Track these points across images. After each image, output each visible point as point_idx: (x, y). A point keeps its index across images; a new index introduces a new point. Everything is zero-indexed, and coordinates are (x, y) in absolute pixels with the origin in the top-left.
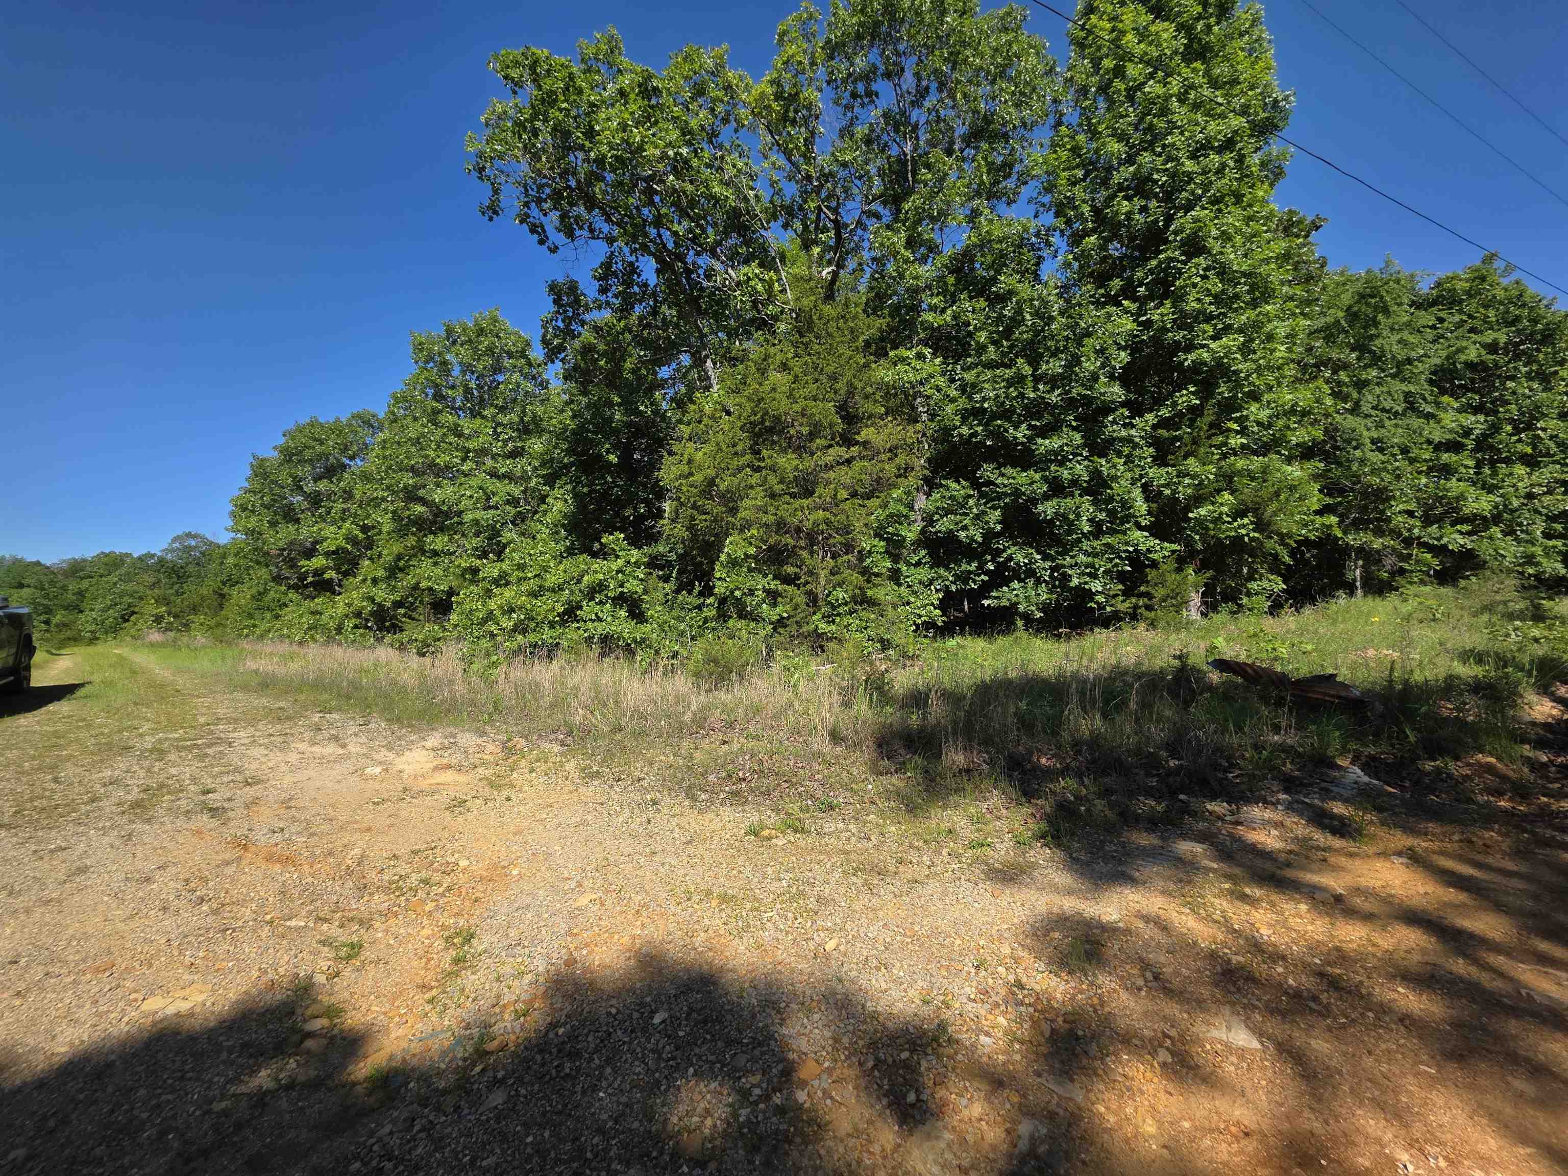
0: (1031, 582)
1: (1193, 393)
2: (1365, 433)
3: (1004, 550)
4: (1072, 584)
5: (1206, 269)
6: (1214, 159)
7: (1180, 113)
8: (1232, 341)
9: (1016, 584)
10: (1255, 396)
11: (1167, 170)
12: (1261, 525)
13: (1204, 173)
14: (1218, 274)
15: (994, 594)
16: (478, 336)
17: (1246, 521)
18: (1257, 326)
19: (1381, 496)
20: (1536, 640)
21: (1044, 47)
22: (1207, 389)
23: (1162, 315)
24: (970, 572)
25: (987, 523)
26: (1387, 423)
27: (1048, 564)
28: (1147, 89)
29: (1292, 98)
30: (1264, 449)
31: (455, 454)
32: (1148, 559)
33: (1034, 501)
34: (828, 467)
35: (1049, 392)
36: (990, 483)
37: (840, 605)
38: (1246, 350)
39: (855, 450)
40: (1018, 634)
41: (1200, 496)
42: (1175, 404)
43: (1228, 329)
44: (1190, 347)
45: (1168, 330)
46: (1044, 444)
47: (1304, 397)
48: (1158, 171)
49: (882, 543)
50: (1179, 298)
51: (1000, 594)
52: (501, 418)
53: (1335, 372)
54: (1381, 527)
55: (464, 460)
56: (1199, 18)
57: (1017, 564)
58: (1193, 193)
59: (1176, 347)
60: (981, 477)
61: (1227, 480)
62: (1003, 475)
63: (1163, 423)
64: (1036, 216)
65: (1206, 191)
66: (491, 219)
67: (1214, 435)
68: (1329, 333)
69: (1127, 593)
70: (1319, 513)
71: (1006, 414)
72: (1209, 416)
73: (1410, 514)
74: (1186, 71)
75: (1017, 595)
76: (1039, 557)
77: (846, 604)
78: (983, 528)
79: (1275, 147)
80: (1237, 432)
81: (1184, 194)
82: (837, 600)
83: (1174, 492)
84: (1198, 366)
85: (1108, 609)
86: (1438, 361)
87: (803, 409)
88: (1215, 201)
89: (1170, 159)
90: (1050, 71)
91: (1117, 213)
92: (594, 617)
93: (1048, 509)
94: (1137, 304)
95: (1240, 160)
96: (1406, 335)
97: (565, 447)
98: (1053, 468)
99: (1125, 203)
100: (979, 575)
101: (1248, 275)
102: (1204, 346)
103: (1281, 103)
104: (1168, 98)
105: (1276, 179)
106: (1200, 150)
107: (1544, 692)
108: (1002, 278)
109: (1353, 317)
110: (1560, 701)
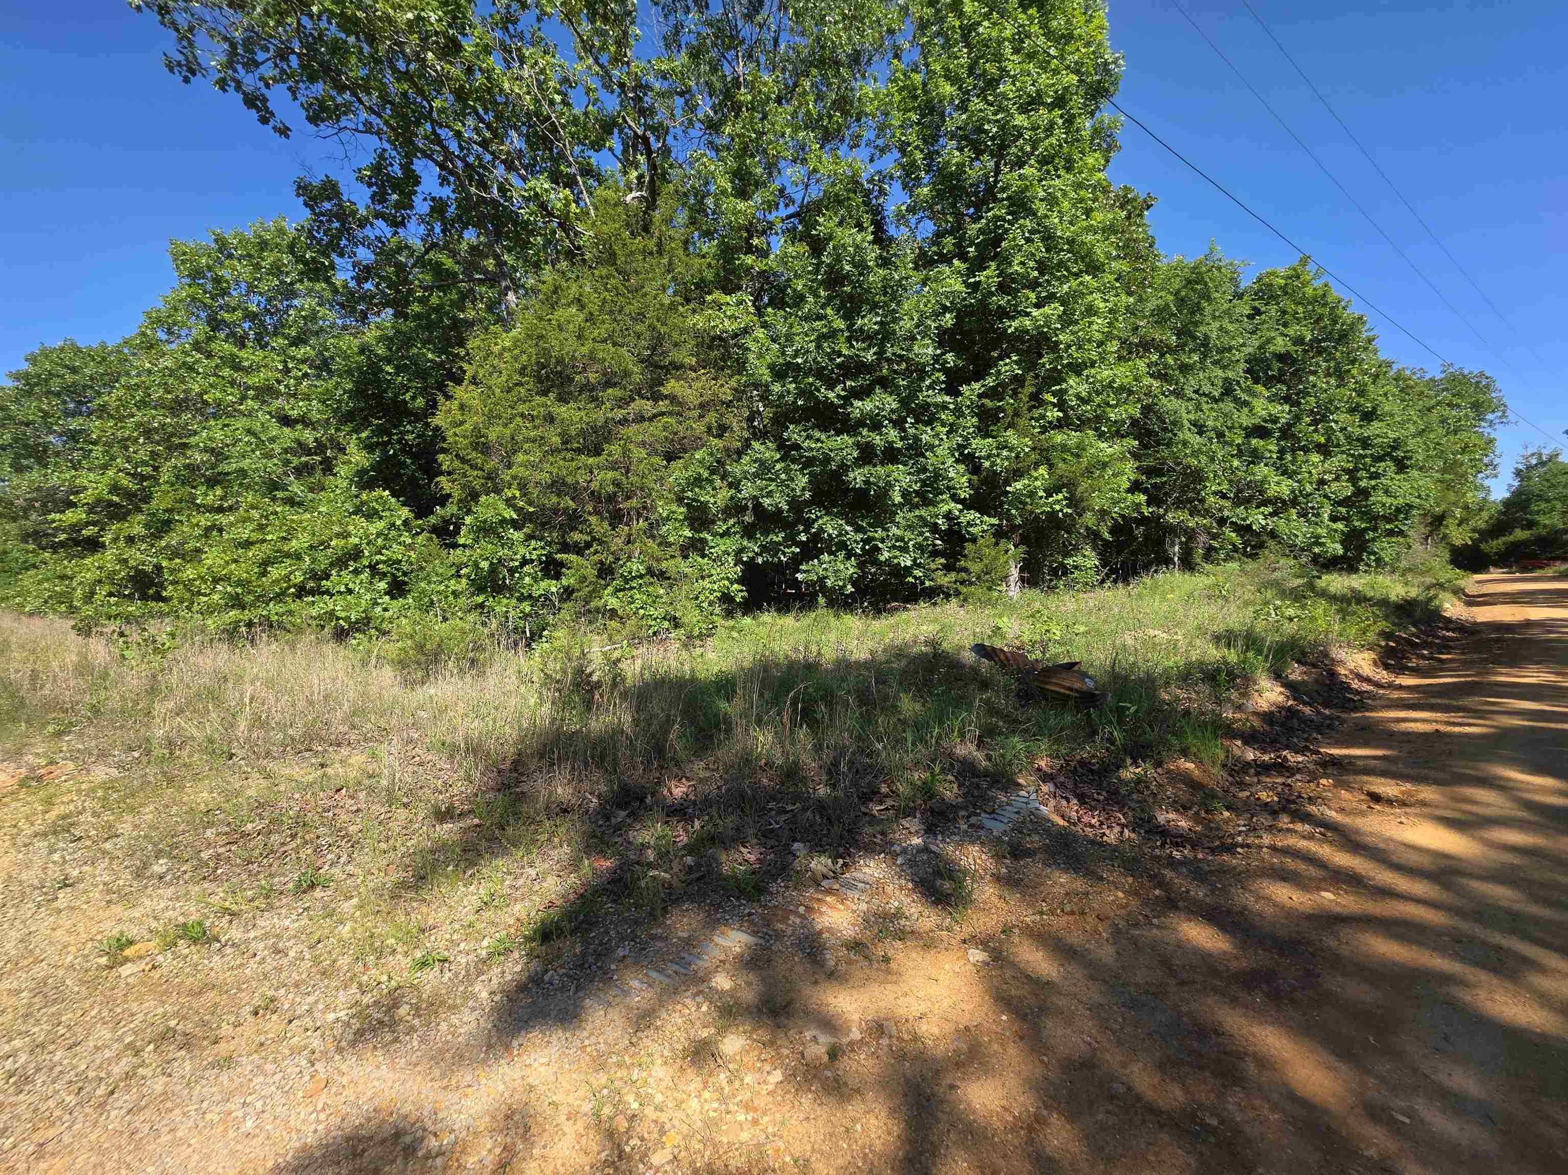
0: (841, 555)
1: (1016, 362)
2: (1186, 416)
3: (815, 521)
4: (882, 558)
5: (1032, 232)
6: (1043, 116)
7: (1013, 63)
8: (1053, 310)
9: (825, 557)
10: (1077, 369)
11: (997, 121)
12: (1072, 501)
13: (1034, 129)
14: (1043, 239)
15: (803, 567)
16: (262, 250)
17: (1060, 496)
18: (1076, 295)
19: (1197, 477)
22: (1030, 360)
23: (988, 277)
24: (779, 544)
25: (793, 490)
26: (1205, 407)
27: (859, 536)
28: (981, 30)
29: (1121, 62)
30: (1082, 424)
31: (230, 390)
32: (968, 532)
33: (844, 468)
34: (624, 422)
35: (864, 349)
36: (797, 447)
37: (634, 578)
38: (1067, 320)
39: (663, 405)
40: (819, 611)
41: (1018, 470)
42: (999, 373)
43: (1051, 297)
44: (1014, 314)
45: (993, 294)
46: (861, 407)
47: (1122, 374)
48: (989, 122)
49: (682, 510)
50: (1004, 260)
51: (810, 567)
52: (293, 351)
53: (1162, 355)
54: (1195, 505)
55: (243, 398)
57: (830, 535)
58: (1021, 149)
59: (1003, 313)
60: (788, 439)
61: (1045, 455)
62: (809, 437)
63: (993, 393)
64: (872, 160)
65: (1034, 148)
66: (187, 80)
67: (1034, 407)
68: (1161, 316)
69: (948, 568)
70: (1130, 491)
71: (819, 373)
72: (1029, 389)
73: (1224, 496)
74: (1022, 18)
75: (825, 569)
76: (848, 528)
77: (641, 576)
78: (788, 496)
79: (1106, 115)
80: (1054, 405)
81: (1014, 150)
82: (630, 572)
83: (993, 464)
84: (1021, 334)
85: (927, 583)
86: (1250, 350)
87: (591, 352)
88: (1044, 161)
89: (1001, 109)
91: (948, 163)
93: (857, 477)
94: (967, 265)
95: (1069, 121)
96: (1226, 323)
98: (865, 432)
99: (957, 154)
100: (789, 547)
101: (1071, 242)
102: (1028, 314)
103: (1112, 66)
104: (1000, 43)
105: (1110, 148)
106: (1030, 104)
107: (1278, 676)
108: (821, 220)
109: (1181, 301)
110: (1290, 685)
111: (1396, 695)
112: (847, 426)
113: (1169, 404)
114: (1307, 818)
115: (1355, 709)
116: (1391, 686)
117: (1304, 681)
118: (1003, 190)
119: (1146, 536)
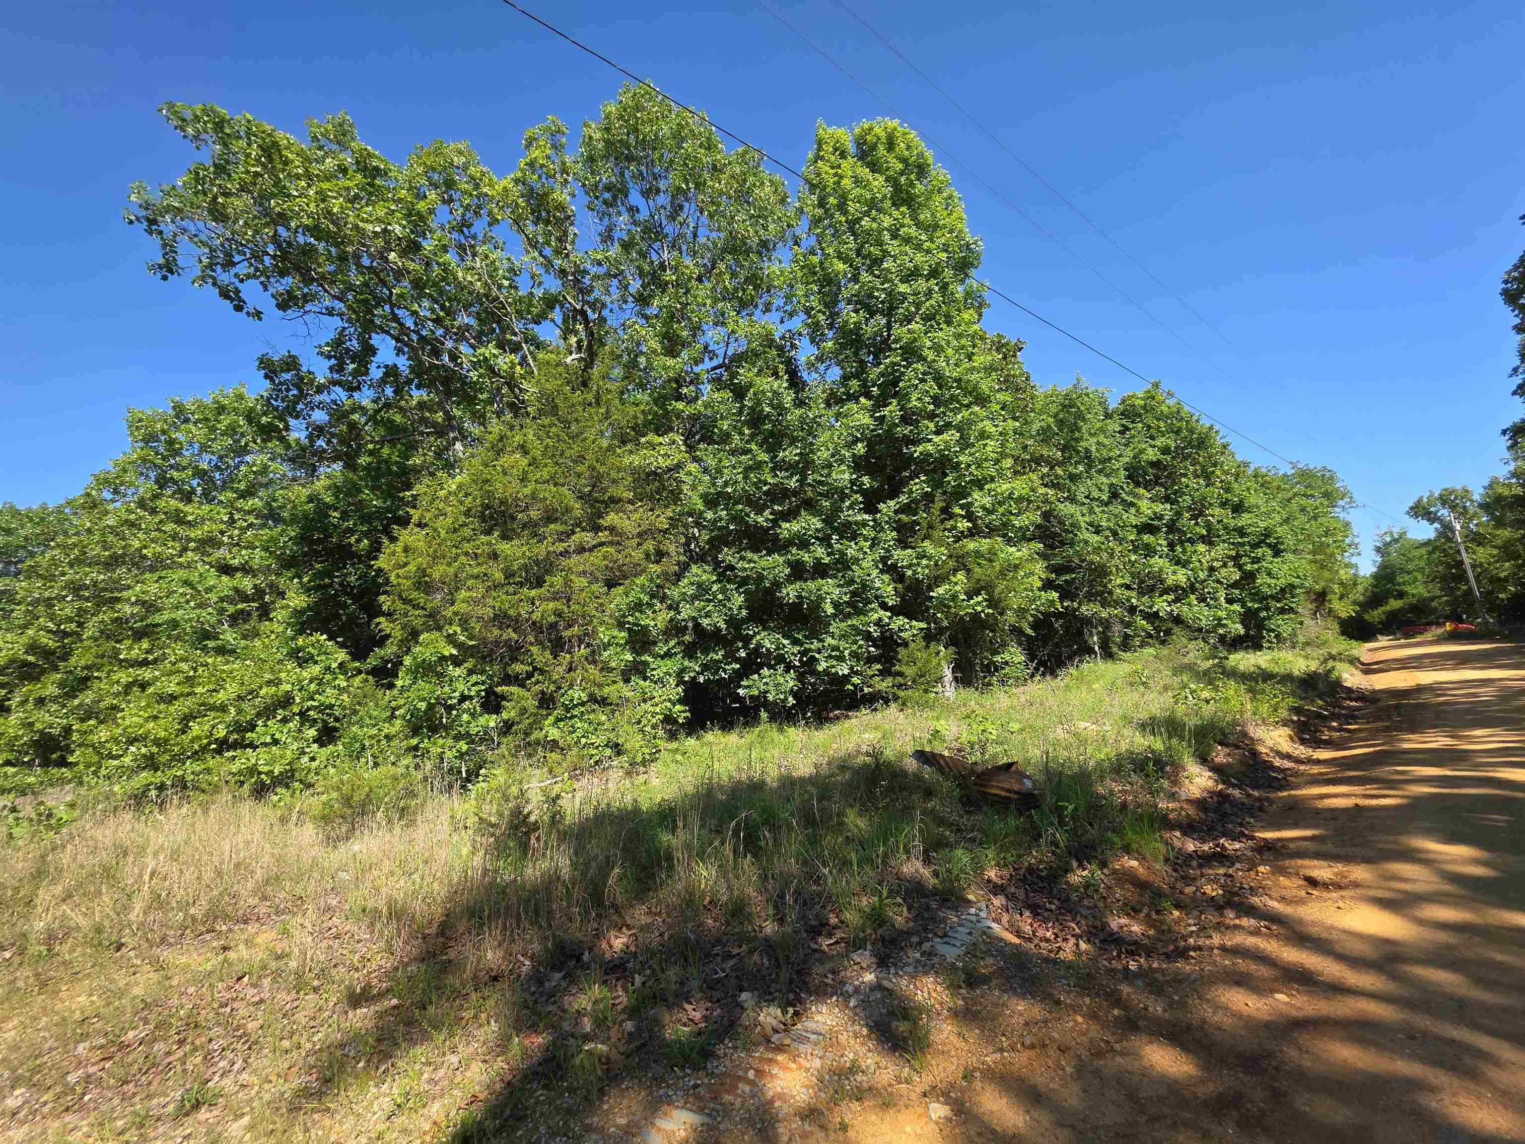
0: (781, 668)
1: (924, 482)
2: (1080, 518)
3: (752, 637)
4: (820, 669)
5: (924, 374)
6: (922, 285)
7: (893, 247)
8: (952, 436)
9: (765, 671)
10: (979, 484)
11: (884, 289)
12: (992, 602)
13: (915, 294)
14: (934, 379)
15: (744, 683)
16: (219, 414)
17: (980, 598)
18: (970, 423)
19: (1101, 572)
20: (1207, 702)
21: (783, 184)
22: (936, 479)
23: (891, 412)
24: (720, 661)
25: (730, 609)
26: (1097, 510)
27: (796, 649)
28: (863, 223)
29: (980, 243)
30: (991, 531)
32: (900, 637)
33: (777, 585)
34: (565, 553)
35: (787, 478)
36: (731, 568)
37: (575, 706)
38: (965, 444)
39: (603, 536)
40: (761, 727)
41: (939, 576)
42: (910, 491)
43: (948, 425)
44: (916, 442)
45: (897, 425)
46: (788, 529)
47: (1020, 486)
48: (878, 290)
49: (623, 634)
50: (902, 397)
51: (751, 683)
52: (240, 503)
53: (1052, 468)
54: (1104, 597)
55: (185, 549)
56: (902, 173)
57: (768, 650)
58: (907, 310)
59: (905, 441)
60: (723, 561)
61: (961, 562)
62: (742, 558)
63: (905, 509)
64: (782, 322)
65: (918, 308)
66: (165, 278)
67: (945, 519)
68: (1045, 435)
69: (884, 673)
70: (1043, 589)
71: (749, 501)
72: (939, 504)
73: (1128, 587)
74: (896, 213)
75: (766, 684)
76: (786, 642)
77: (583, 704)
78: (725, 615)
79: (974, 281)
80: (963, 517)
81: (901, 310)
82: (572, 700)
83: (915, 573)
84: (926, 457)
85: (866, 690)
86: (1127, 460)
87: (533, 493)
88: (928, 318)
89: (886, 280)
90: (783, 201)
91: (847, 322)
93: (790, 592)
94: (872, 402)
95: (944, 287)
96: (1101, 438)
98: (794, 550)
99: (854, 315)
100: (730, 664)
101: (958, 380)
102: (930, 441)
103: (973, 246)
104: (880, 232)
105: (981, 306)
106: (911, 276)
107: (1204, 759)
108: (741, 371)
109: (1061, 423)
110: (1217, 769)
111: (1315, 770)
112: (776, 546)
113: (1066, 509)
114: (1251, 911)
115: (1281, 788)
116: (1310, 761)
117: (1229, 765)
118: (896, 341)
119: (1067, 628)
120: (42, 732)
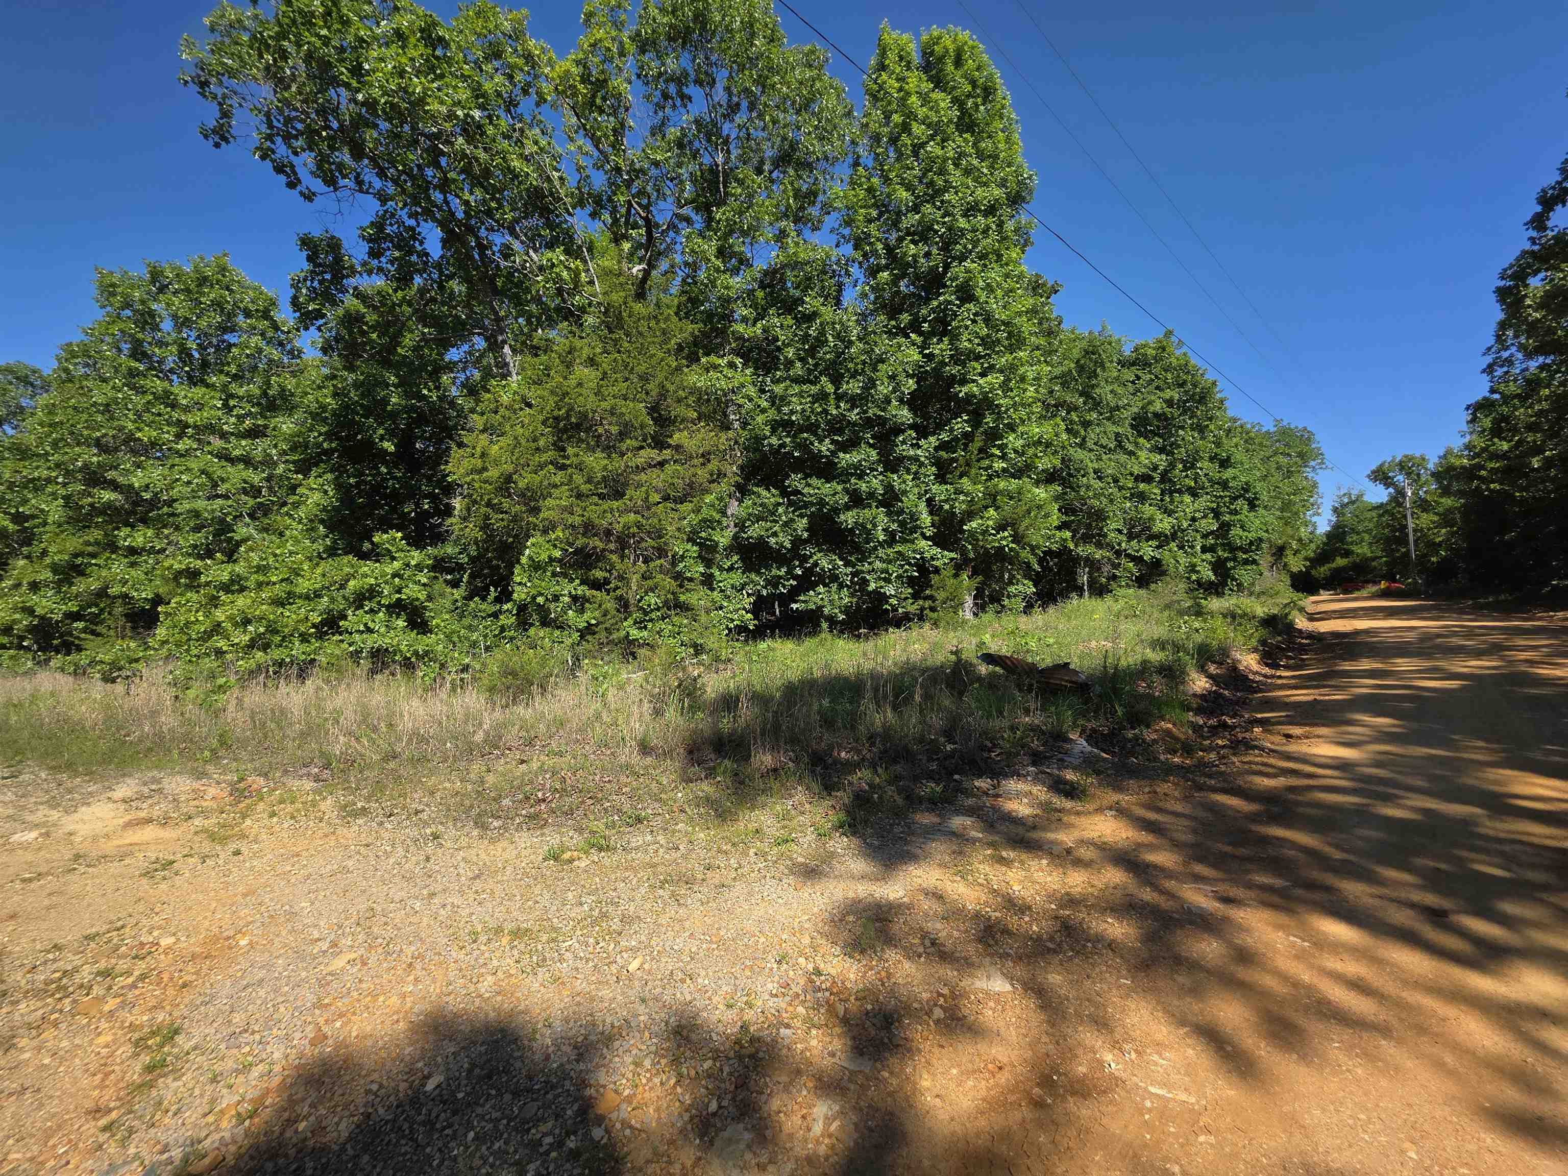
0: (834, 587)
1: (966, 421)
2: (1090, 464)
3: (811, 557)
4: (870, 589)
5: (975, 314)
6: (980, 221)
7: (955, 176)
8: (995, 379)
9: (821, 589)
10: (1012, 428)
11: (944, 223)
12: (1017, 538)
13: (974, 231)
14: (985, 320)
15: (801, 598)
17: (1006, 534)
18: (1012, 368)
19: (1100, 516)
20: (1197, 631)
21: (844, 90)
22: (976, 419)
23: (942, 350)
24: (780, 577)
25: (795, 530)
26: (1104, 457)
27: (849, 570)
28: (929, 149)
30: (1018, 474)
31: (166, 429)
32: (932, 566)
33: (836, 511)
34: (639, 469)
35: (849, 410)
36: (797, 492)
37: (652, 610)
38: (1005, 387)
39: (667, 453)
40: (823, 635)
41: (972, 512)
42: (952, 430)
43: (992, 367)
44: (964, 382)
45: (946, 364)
46: (846, 459)
47: (1047, 431)
48: (938, 223)
49: (695, 548)
50: (955, 338)
51: (807, 598)
52: (234, 388)
53: (1068, 413)
54: (1099, 540)
56: (969, 96)
57: (822, 569)
58: (965, 247)
59: (952, 380)
60: (789, 486)
61: (992, 498)
62: (809, 485)
63: (943, 446)
64: (837, 246)
65: (974, 247)
66: (217, 145)
67: (982, 458)
68: (1065, 380)
69: (916, 596)
70: (1059, 528)
71: (812, 428)
72: (978, 443)
73: (1120, 531)
74: (959, 140)
75: (822, 599)
76: (841, 563)
77: (658, 609)
78: (792, 535)
79: (1023, 218)
80: (1000, 457)
81: (958, 247)
82: (649, 606)
83: (952, 507)
84: (970, 396)
85: (900, 610)
86: (1136, 410)
87: (612, 408)
88: (982, 257)
89: (947, 214)
90: (849, 114)
91: (905, 254)
92: (362, 628)
93: (848, 518)
94: (922, 338)
95: (1000, 225)
96: (1115, 387)
97: (323, 430)
98: (853, 481)
99: (912, 246)
100: (788, 580)
101: (1006, 324)
102: (974, 381)
103: (1028, 181)
104: (945, 160)
105: (1025, 245)
106: (970, 211)
107: (1202, 669)
108: (807, 299)
109: (1081, 368)
110: (1210, 676)
111: (1284, 681)
112: (843, 476)
113: (1079, 454)
114: (1256, 747)
115: (1256, 692)
116: (1273, 677)
117: (1217, 674)
118: (952, 280)
119: (1060, 566)
120: (42, 618)
